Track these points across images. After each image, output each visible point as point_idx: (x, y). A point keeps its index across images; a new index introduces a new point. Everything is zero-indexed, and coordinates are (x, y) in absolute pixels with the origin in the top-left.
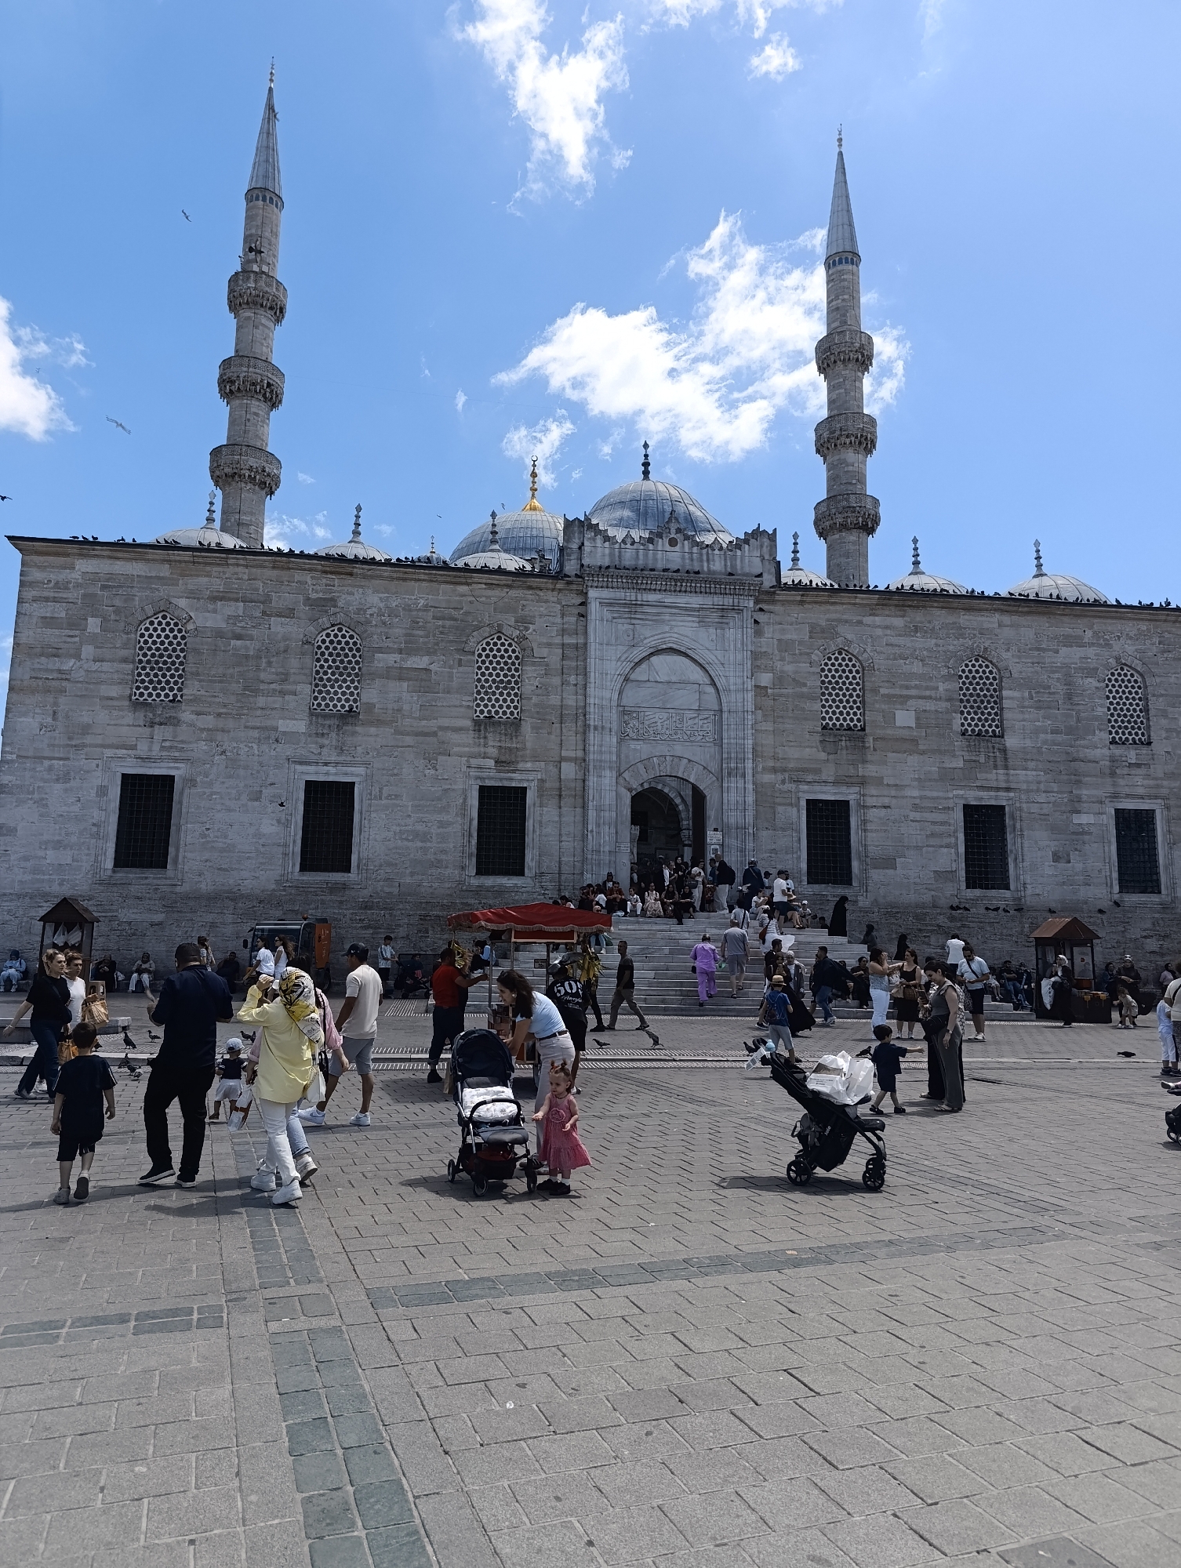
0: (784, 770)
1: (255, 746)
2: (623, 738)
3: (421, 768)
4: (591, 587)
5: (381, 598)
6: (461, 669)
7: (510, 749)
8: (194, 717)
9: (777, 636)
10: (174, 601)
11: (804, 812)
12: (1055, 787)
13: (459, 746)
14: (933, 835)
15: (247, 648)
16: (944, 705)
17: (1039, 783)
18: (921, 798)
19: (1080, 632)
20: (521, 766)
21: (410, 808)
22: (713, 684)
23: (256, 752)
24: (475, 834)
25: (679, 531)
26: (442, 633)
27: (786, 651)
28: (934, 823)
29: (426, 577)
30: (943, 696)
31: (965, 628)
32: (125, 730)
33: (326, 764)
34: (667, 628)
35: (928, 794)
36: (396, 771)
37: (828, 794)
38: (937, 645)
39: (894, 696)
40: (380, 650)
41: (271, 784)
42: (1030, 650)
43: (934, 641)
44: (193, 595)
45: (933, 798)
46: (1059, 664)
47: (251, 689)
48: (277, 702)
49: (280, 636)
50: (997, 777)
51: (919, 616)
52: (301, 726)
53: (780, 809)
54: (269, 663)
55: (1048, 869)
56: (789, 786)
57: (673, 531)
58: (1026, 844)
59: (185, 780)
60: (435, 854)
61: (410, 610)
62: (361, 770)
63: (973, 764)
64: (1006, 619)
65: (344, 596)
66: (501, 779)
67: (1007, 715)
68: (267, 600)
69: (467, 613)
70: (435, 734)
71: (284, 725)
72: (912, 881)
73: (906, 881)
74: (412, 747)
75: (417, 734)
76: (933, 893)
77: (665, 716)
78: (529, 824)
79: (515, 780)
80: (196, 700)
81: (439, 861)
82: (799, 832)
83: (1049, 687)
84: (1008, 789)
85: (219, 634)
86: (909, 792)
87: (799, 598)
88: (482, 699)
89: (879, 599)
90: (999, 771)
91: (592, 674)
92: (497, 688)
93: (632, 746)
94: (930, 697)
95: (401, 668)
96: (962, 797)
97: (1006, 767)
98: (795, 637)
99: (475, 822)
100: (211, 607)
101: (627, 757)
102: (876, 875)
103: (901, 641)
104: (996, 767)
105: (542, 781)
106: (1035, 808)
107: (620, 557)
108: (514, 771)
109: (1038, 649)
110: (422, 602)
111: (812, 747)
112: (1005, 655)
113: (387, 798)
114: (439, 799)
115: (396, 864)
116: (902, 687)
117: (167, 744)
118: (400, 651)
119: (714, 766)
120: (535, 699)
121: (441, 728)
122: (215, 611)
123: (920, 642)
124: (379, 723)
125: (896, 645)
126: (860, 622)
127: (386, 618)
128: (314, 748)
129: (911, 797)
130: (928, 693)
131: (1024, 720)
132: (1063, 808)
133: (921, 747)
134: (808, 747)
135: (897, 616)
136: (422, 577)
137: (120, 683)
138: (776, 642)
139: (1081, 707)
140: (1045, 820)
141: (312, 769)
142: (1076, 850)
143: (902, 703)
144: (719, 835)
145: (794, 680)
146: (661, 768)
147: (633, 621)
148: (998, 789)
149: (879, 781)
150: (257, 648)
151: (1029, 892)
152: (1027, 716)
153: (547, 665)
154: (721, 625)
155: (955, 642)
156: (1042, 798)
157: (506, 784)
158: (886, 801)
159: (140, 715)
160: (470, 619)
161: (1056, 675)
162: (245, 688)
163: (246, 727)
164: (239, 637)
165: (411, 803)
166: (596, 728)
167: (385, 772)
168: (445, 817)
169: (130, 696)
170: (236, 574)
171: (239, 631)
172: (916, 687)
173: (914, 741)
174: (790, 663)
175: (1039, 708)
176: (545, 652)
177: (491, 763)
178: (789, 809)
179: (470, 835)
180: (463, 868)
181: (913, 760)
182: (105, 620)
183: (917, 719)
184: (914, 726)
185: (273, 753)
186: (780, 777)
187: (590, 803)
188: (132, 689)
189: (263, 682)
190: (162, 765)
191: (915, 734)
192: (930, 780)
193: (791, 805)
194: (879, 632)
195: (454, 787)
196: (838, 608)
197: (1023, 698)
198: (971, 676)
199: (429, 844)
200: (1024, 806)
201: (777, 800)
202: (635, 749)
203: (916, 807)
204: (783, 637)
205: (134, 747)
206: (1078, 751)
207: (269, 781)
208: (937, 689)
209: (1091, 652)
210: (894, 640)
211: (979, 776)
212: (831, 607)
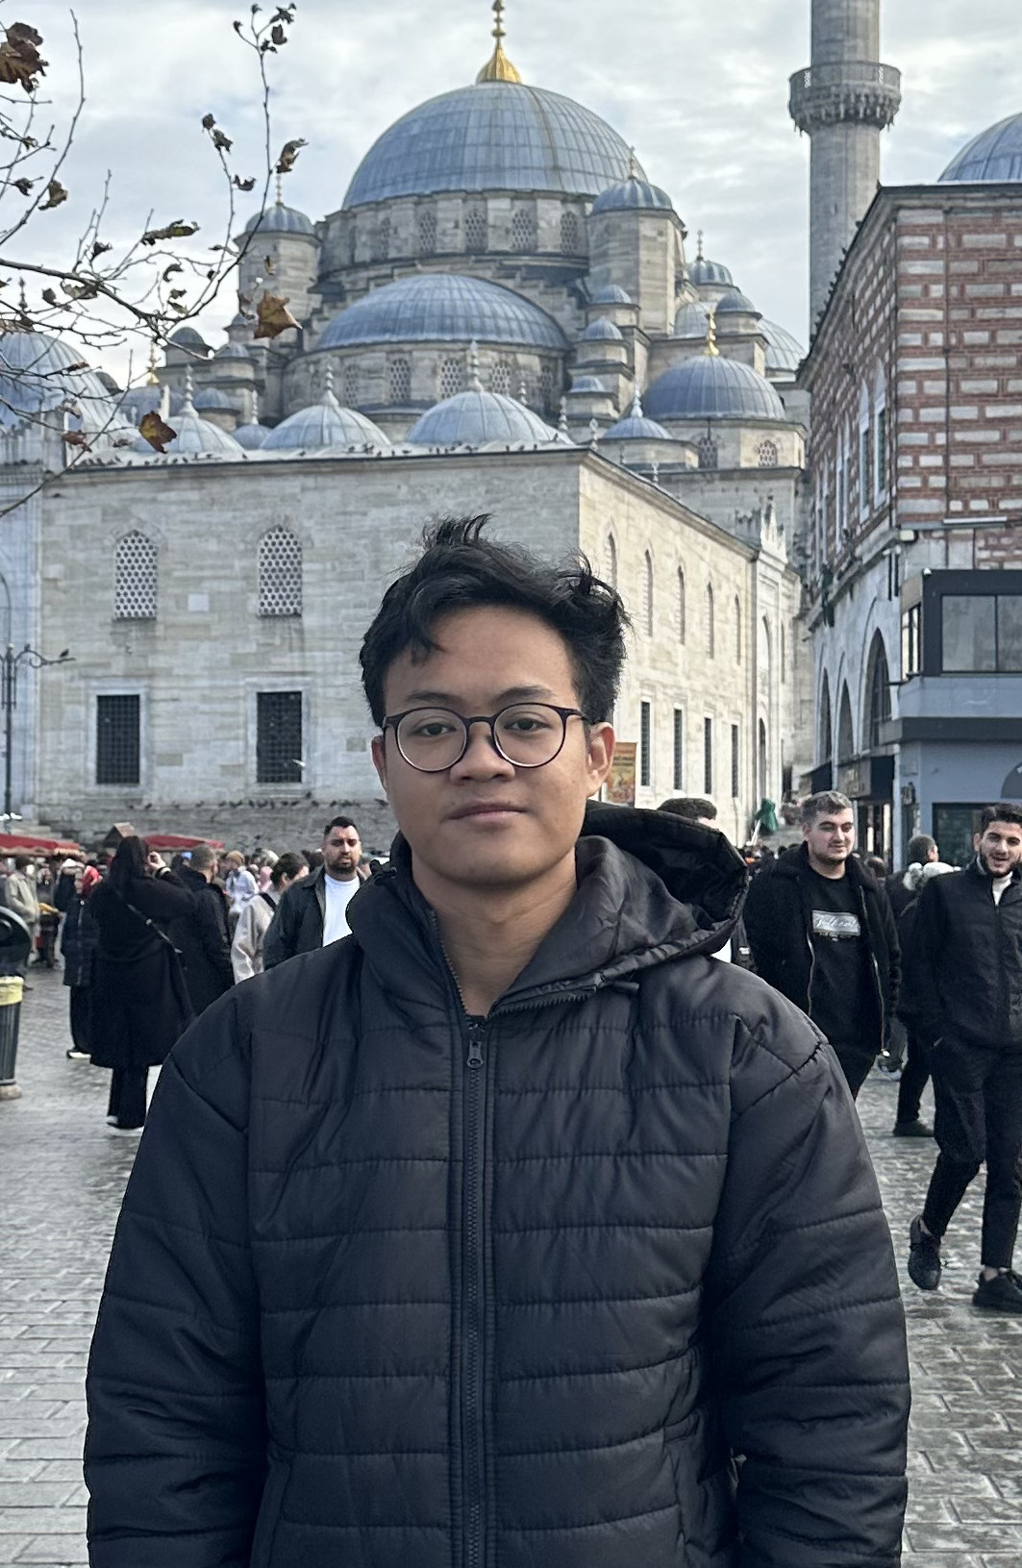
0: (74, 666)
9: (69, 523)
11: (95, 710)
14: (222, 727)
16: (240, 584)
17: (337, 664)
18: (212, 688)
19: (395, 489)
22: (3, 580)
27: (78, 538)
28: (223, 714)
30: (239, 575)
31: (265, 496)
35: (218, 683)
37: (118, 689)
38: (234, 518)
39: (188, 578)
42: (337, 514)
43: (231, 514)
45: (222, 688)
46: (366, 528)
50: (291, 660)
51: (215, 488)
53: (67, 708)
55: (341, 758)
56: (77, 683)
58: (321, 732)
63: (268, 648)
64: (310, 482)
67: (306, 590)
72: (198, 777)
73: (191, 777)
76: (218, 788)
82: (88, 729)
83: (352, 556)
84: (303, 673)
86: (198, 683)
87: (88, 480)
89: (168, 473)
90: (294, 654)
94: (225, 577)
96: (254, 685)
97: (302, 649)
98: (87, 522)
102: (162, 772)
103: (201, 517)
104: (291, 650)
106: (331, 692)
109: (344, 513)
111: (103, 640)
112: (307, 523)
116: (196, 568)
123: (218, 517)
125: (191, 522)
126: (154, 500)
129: (201, 688)
130: (222, 573)
131: (325, 595)
133: (214, 633)
134: (100, 640)
135: (192, 489)
138: (67, 529)
140: (342, 705)
143: (195, 586)
145: (85, 569)
148: (293, 674)
149: (168, 673)
151: (319, 784)
152: (328, 590)
155: (254, 513)
156: (340, 680)
158: (175, 693)
161: (363, 542)
172: (213, 567)
173: (207, 627)
174: (81, 550)
175: (341, 581)
178: (76, 707)
181: (205, 647)
183: (211, 602)
184: (206, 609)
186: (69, 674)
191: (208, 618)
192: (221, 668)
193: (80, 702)
194: (173, 508)
196: (133, 486)
197: (325, 570)
198: (273, 548)
200: (320, 690)
201: (66, 698)
203: (205, 699)
204: (75, 523)
208: (232, 567)
209: (404, 511)
210: (190, 517)
211: (274, 660)
212: (124, 486)
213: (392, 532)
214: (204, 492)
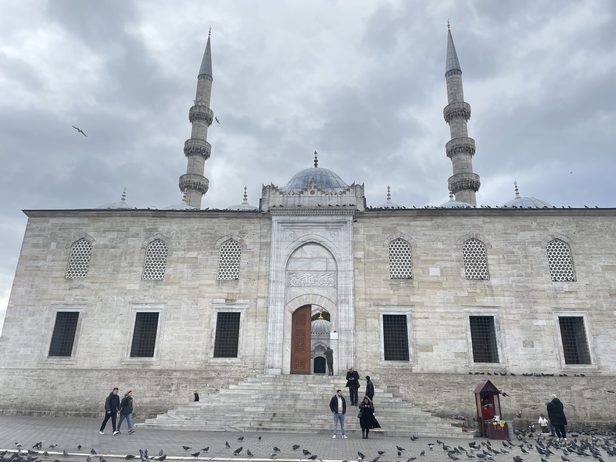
0: (371, 300)
1: (115, 297)
2: (288, 286)
3: (190, 304)
4: (274, 215)
5: (178, 227)
6: (212, 257)
7: (233, 294)
8: (91, 284)
9: (366, 233)
10: (88, 233)
11: (382, 322)
12: (521, 305)
13: (209, 293)
14: (453, 332)
15: (117, 252)
16: (455, 264)
17: (512, 303)
18: (445, 313)
19: (530, 224)
20: (239, 301)
21: (183, 324)
22: (334, 258)
23: (116, 300)
24: (214, 337)
25: (315, 187)
26: (204, 240)
27: (371, 240)
28: (453, 326)
29: (198, 216)
30: (455, 259)
31: (465, 225)
32: (60, 292)
33: (146, 304)
34: (310, 233)
35: (449, 310)
36: (178, 306)
37: (394, 311)
38: (450, 234)
39: (428, 260)
40: (175, 250)
41: (121, 315)
42: (502, 234)
43: (448, 232)
44: (96, 230)
45: (452, 313)
46: (518, 241)
47: (116, 270)
48: (127, 276)
49: (131, 246)
50: (488, 301)
51: (439, 221)
52: (136, 287)
53: (369, 320)
54: (126, 259)
55: (521, 351)
56: (373, 308)
57: (313, 187)
58: (507, 337)
59: (83, 314)
60: (194, 347)
61: (190, 231)
62: (162, 307)
63: (474, 294)
64: (487, 219)
65: (161, 227)
66: (228, 309)
67: (491, 268)
68: (128, 230)
69: (216, 231)
70: (198, 288)
71: (129, 287)
72: (442, 358)
73: (439, 358)
74: (187, 294)
75: (189, 288)
76: (455, 365)
77: (310, 275)
78: (241, 331)
79: (234, 309)
80: (92, 277)
81: (195, 351)
82: (379, 332)
83: (513, 253)
84: (494, 307)
85: (105, 246)
86: (438, 310)
87: (376, 215)
88: (222, 270)
89: (417, 213)
90: (488, 298)
91: (273, 256)
92: (229, 264)
93: (293, 290)
94: (448, 260)
95: (184, 258)
96: (468, 312)
97: (493, 296)
98: (375, 233)
99: (215, 331)
100: (103, 235)
101: (290, 295)
102: (422, 355)
103: (431, 233)
104: (486, 295)
105: (248, 309)
106: (511, 317)
107: (287, 201)
108: (234, 304)
109: (506, 234)
110: (196, 227)
111: (385, 288)
112: (487, 237)
113: (173, 320)
114: (198, 319)
115: (175, 353)
116: (432, 255)
117: (77, 297)
118: (185, 250)
119: (334, 299)
120: (246, 269)
121: (201, 285)
122: (105, 237)
123: (441, 233)
124: (172, 283)
125: (428, 235)
126: (408, 225)
127: (179, 235)
128: (142, 297)
129: (440, 312)
130: (446, 258)
131: (501, 270)
132: (527, 317)
133: (444, 286)
134: (383, 287)
135: (428, 221)
136: (196, 216)
137: (61, 271)
138: (365, 236)
139: (533, 262)
140: (517, 323)
141: (139, 307)
142: (537, 340)
143: (432, 264)
144: (336, 334)
145: (375, 254)
146: (307, 301)
147: (294, 230)
148: (489, 307)
149: (422, 305)
150: (121, 252)
151: (511, 363)
152: (502, 268)
153: (253, 253)
154: (338, 229)
155: (460, 232)
156: (514, 311)
157: (231, 311)
158: (426, 315)
159: (68, 284)
160: (218, 233)
161: (517, 246)
162: (114, 270)
163: (113, 288)
164: (113, 247)
165: (184, 322)
166: (274, 282)
167: (173, 307)
168: (199, 328)
169: (65, 276)
170: (116, 220)
171: (114, 245)
172: (440, 255)
173: (440, 283)
174: (372, 246)
175: (509, 264)
176: (252, 247)
177: (224, 301)
178: (373, 320)
179: (211, 337)
180: (207, 354)
181: (440, 293)
182: (58, 243)
183: (441, 271)
184: (439, 275)
185: (123, 300)
186: (368, 303)
187: (270, 319)
188: (66, 273)
189: (122, 267)
190: (74, 307)
191: (440, 279)
192: (450, 303)
193: (375, 318)
194: (418, 229)
195: (205, 313)
196: (398, 218)
197: (499, 259)
198: (470, 249)
199: (191, 342)
200: (504, 316)
201: (368, 315)
202: (294, 292)
203: (442, 318)
204: (369, 234)
205: (63, 299)
206: (533, 286)
207: (120, 313)
208: (451, 256)
209: (537, 233)
210: (427, 232)
211: (477, 300)
212: (393, 218)
213: (532, 243)
214: (434, 222)
